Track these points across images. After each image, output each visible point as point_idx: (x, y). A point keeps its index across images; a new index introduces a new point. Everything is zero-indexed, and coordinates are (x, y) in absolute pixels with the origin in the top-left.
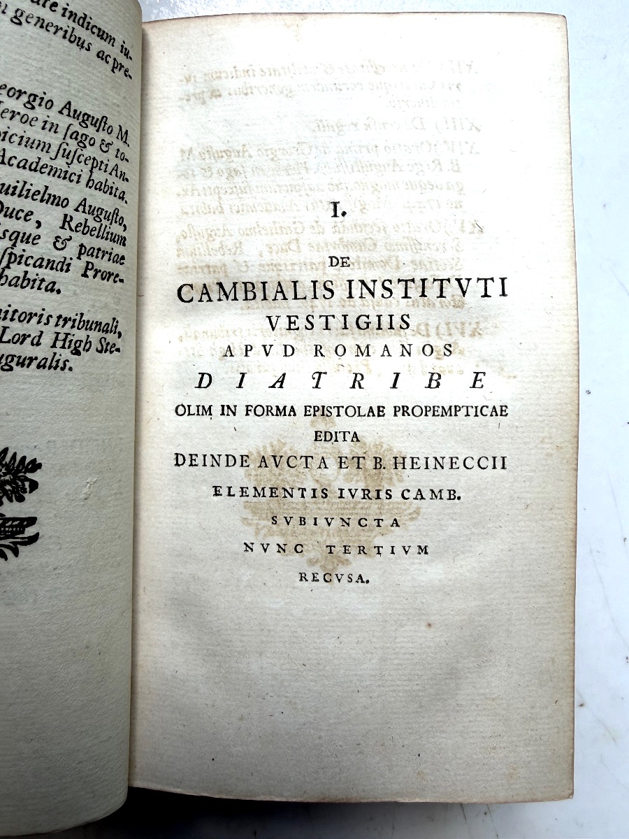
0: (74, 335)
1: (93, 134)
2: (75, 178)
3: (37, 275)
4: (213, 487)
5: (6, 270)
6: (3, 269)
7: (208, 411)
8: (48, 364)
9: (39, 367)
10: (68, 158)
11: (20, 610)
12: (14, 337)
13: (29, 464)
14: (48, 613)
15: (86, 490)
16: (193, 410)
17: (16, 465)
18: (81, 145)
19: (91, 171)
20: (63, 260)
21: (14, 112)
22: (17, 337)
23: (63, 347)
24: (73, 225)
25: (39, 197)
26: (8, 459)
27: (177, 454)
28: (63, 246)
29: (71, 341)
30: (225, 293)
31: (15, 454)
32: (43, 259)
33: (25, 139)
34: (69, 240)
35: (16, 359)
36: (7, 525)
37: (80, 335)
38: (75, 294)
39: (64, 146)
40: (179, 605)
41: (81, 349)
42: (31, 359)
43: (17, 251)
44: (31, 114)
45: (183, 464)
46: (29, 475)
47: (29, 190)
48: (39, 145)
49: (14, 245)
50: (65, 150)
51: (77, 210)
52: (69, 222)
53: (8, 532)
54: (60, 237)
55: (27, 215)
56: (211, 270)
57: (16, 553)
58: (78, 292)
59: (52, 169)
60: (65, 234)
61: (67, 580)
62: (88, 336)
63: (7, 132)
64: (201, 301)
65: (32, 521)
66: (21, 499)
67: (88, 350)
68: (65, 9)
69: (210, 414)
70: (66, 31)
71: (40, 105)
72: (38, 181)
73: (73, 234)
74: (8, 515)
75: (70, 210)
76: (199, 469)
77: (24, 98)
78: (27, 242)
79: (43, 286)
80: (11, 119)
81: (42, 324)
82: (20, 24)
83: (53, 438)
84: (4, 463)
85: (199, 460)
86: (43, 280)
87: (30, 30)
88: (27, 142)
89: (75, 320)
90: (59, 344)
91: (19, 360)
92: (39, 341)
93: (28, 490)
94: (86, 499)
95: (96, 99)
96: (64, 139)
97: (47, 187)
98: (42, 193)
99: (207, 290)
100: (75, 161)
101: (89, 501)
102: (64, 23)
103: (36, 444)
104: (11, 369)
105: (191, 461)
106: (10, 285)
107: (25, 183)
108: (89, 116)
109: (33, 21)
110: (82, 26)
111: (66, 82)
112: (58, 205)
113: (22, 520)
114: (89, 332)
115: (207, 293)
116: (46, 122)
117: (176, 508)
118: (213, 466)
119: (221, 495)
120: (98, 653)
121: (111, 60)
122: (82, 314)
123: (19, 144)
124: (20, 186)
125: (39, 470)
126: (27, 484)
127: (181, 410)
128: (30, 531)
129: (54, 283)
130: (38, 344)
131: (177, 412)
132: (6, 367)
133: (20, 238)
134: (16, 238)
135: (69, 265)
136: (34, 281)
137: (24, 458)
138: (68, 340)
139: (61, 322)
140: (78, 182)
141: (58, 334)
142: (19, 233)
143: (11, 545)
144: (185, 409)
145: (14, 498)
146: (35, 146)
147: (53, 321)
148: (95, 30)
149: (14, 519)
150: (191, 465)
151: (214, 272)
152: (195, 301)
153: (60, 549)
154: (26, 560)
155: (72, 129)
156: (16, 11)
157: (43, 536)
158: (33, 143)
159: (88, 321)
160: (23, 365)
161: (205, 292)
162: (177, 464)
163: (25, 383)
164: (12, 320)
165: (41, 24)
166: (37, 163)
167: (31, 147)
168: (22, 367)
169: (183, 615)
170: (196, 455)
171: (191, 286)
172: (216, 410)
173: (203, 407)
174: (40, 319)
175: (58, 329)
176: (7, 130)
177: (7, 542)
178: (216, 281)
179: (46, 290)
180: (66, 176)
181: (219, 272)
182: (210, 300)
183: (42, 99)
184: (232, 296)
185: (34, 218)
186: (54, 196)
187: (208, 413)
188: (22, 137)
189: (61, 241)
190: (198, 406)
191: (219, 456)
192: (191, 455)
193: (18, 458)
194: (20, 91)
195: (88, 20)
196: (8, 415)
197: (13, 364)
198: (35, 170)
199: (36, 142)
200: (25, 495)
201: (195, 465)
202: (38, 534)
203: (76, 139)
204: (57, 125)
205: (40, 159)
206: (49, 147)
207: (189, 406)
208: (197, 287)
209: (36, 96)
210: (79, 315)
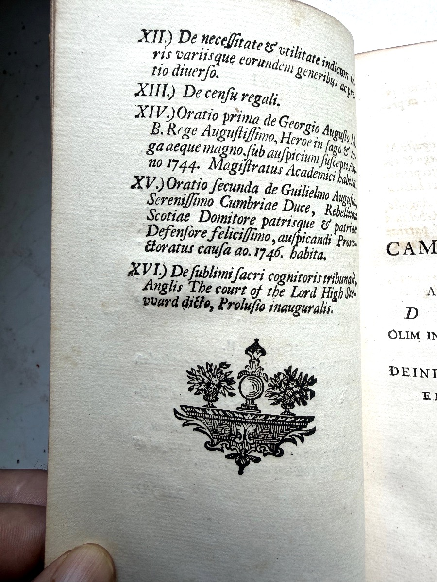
0: (333, 288)
1: (340, 144)
2: (332, 178)
3: (313, 249)
4: (423, 393)
5: (296, 247)
6: (294, 247)
7: (417, 336)
8: (319, 310)
9: (315, 312)
10: (328, 165)
11: (305, 480)
12: (300, 293)
13: (309, 379)
14: (322, 483)
15: (342, 396)
16: (404, 335)
17: (302, 380)
18: (335, 153)
19: (340, 171)
20: (327, 237)
21: (298, 138)
22: (302, 292)
23: (328, 297)
24: (332, 211)
25: (313, 195)
26: (297, 377)
27: (392, 367)
28: (327, 226)
29: (332, 293)
30: (426, 248)
31: (302, 373)
32: (316, 237)
33: (305, 156)
34: (330, 222)
35: (301, 308)
36: (297, 421)
37: (336, 287)
38: (333, 259)
39: (326, 156)
40: (397, 478)
41: (337, 297)
42: (310, 307)
43: (302, 234)
44: (308, 138)
45: (397, 374)
46: (310, 387)
47: (307, 191)
48: (313, 158)
49: (300, 230)
50: (326, 159)
51: (333, 200)
52: (329, 209)
53: (297, 426)
54: (324, 221)
55: (307, 208)
56: (415, 231)
57: (302, 440)
58: (335, 257)
59: (319, 174)
60: (327, 218)
61: (332, 460)
62: (341, 288)
63: (295, 153)
64: (405, 254)
65: (312, 419)
66: (305, 404)
67: (341, 298)
68: (324, 61)
69: (418, 338)
70: (325, 76)
71: (312, 131)
72: (312, 184)
73: (332, 217)
74: (297, 415)
75: (329, 201)
76: (411, 379)
77: (304, 128)
78: (307, 227)
79: (316, 256)
80: (297, 144)
81: (316, 282)
82: (301, 77)
83: (323, 361)
84: (295, 379)
85: (411, 372)
86: (316, 252)
87: (306, 79)
88: (306, 158)
89: (334, 277)
90: (326, 295)
91: (303, 309)
92: (314, 294)
93: (309, 397)
94: (342, 403)
95: (341, 119)
96: (326, 151)
97: (317, 187)
98: (315, 191)
99: (410, 246)
100: (332, 166)
101: (343, 404)
102: (323, 70)
103: (313, 365)
104: (299, 315)
105: (404, 372)
106: (298, 258)
107: (305, 186)
108: (338, 132)
109: (307, 74)
110: (333, 70)
111: (325, 111)
112: (323, 198)
113: (306, 418)
114: (342, 285)
115: (411, 248)
116: (316, 142)
117: (392, 406)
118: (422, 377)
119: (430, 399)
120: (350, 512)
121: (346, 89)
122: (337, 273)
123: (302, 160)
124: (302, 189)
125: (315, 384)
126: (309, 393)
127: (393, 335)
128: (310, 426)
129: (322, 253)
130: (314, 297)
131: (390, 336)
132: (296, 314)
133: (303, 225)
134: (301, 225)
135: (330, 239)
136: (312, 253)
137: (307, 375)
138: (330, 292)
139: (326, 280)
140: (333, 180)
141: (325, 288)
142: (302, 221)
143: (300, 435)
144: (397, 334)
145: (301, 403)
146: (310, 160)
147: (322, 279)
148: (339, 71)
149: (301, 417)
150: (404, 375)
151: (417, 233)
152: (401, 254)
153: (328, 438)
154: (308, 445)
155: (330, 144)
156: (298, 70)
157: (318, 429)
158: (309, 158)
159: (341, 277)
160: (305, 311)
161: (409, 247)
162: (392, 374)
163: (307, 324)
164: (299, 281)
165: (312, 75)
166: (312, 171)
167: (308, 161)
168: (305, 313)
169: (400, 486)
170: (408, 368)
171: (398, 244)
172: (423, 336)
173: (412, 333)
174: (315, 279)
175: (325, 285)
176: (295, 152)
177: (296, 433)
178: (418, 240)
179: (318, 259)
180: (327, 177)
181: (421, 233)
182: (413, 253)
183: (314, 126)
184: (431, 250)
185: (310, 210)
186: (321, 192)
187: (416, 337)
188: (303, 155)
189: (325, 223)
190: (407, 332)
191: (427, 370)
192: (404, 368)
193: (303, 376)
194: (301, 124)
195: (335, 65)
196: (297, 346)
197: (300, 311)
198: (311, 177)
199: (311, 157)
200: (308, 401)
201: (407, 376)
202: (315, 428)
203: (332, 150)
204: (322, 143)
205: (313, 168)
206: (318, 159)
207: (400, 332)
208: (403, 244)
209: (310, 125)
210: (336, 274)
